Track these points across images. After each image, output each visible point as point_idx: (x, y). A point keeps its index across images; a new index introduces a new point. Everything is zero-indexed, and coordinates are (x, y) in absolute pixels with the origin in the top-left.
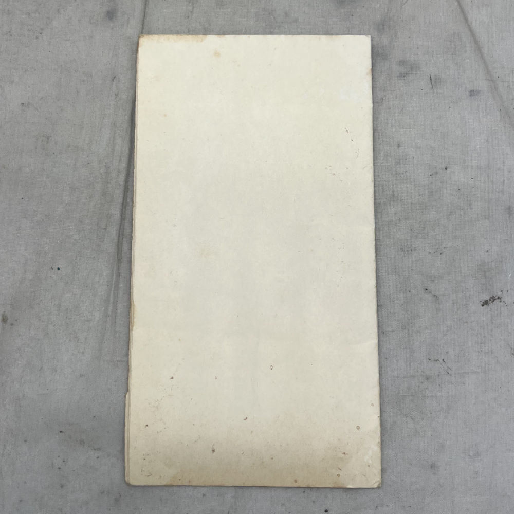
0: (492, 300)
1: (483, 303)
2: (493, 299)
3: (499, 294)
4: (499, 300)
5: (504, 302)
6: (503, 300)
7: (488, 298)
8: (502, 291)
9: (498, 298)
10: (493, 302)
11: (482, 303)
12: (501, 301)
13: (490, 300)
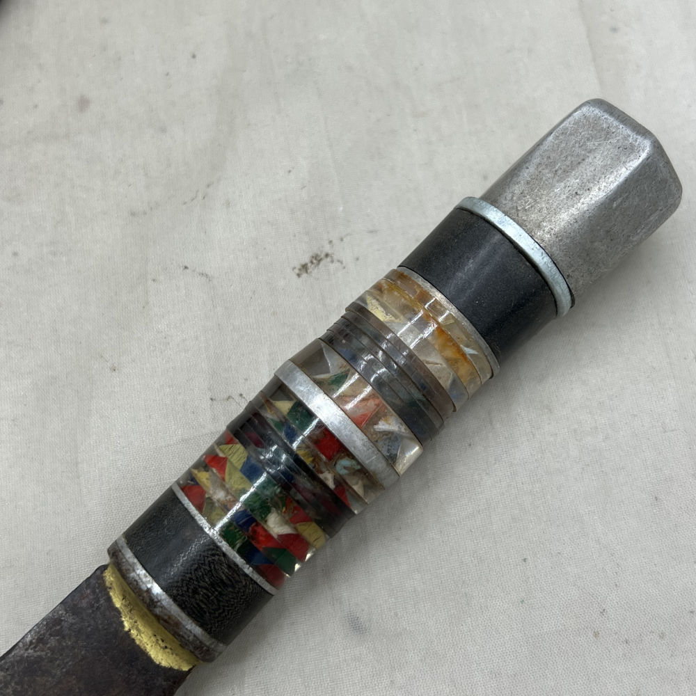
0: (314, 261)
1: (300, 270)
2: (317, 259)
3: (327, 249)
4: (329, 259)
5: (339, 261)
6: (335, 257)
7: (306, 259)
8: (331, 242)
9: (327, 255)
10: (318, 264)
11: (297, 271)
12: (332, 262)
13: (312, 262)
